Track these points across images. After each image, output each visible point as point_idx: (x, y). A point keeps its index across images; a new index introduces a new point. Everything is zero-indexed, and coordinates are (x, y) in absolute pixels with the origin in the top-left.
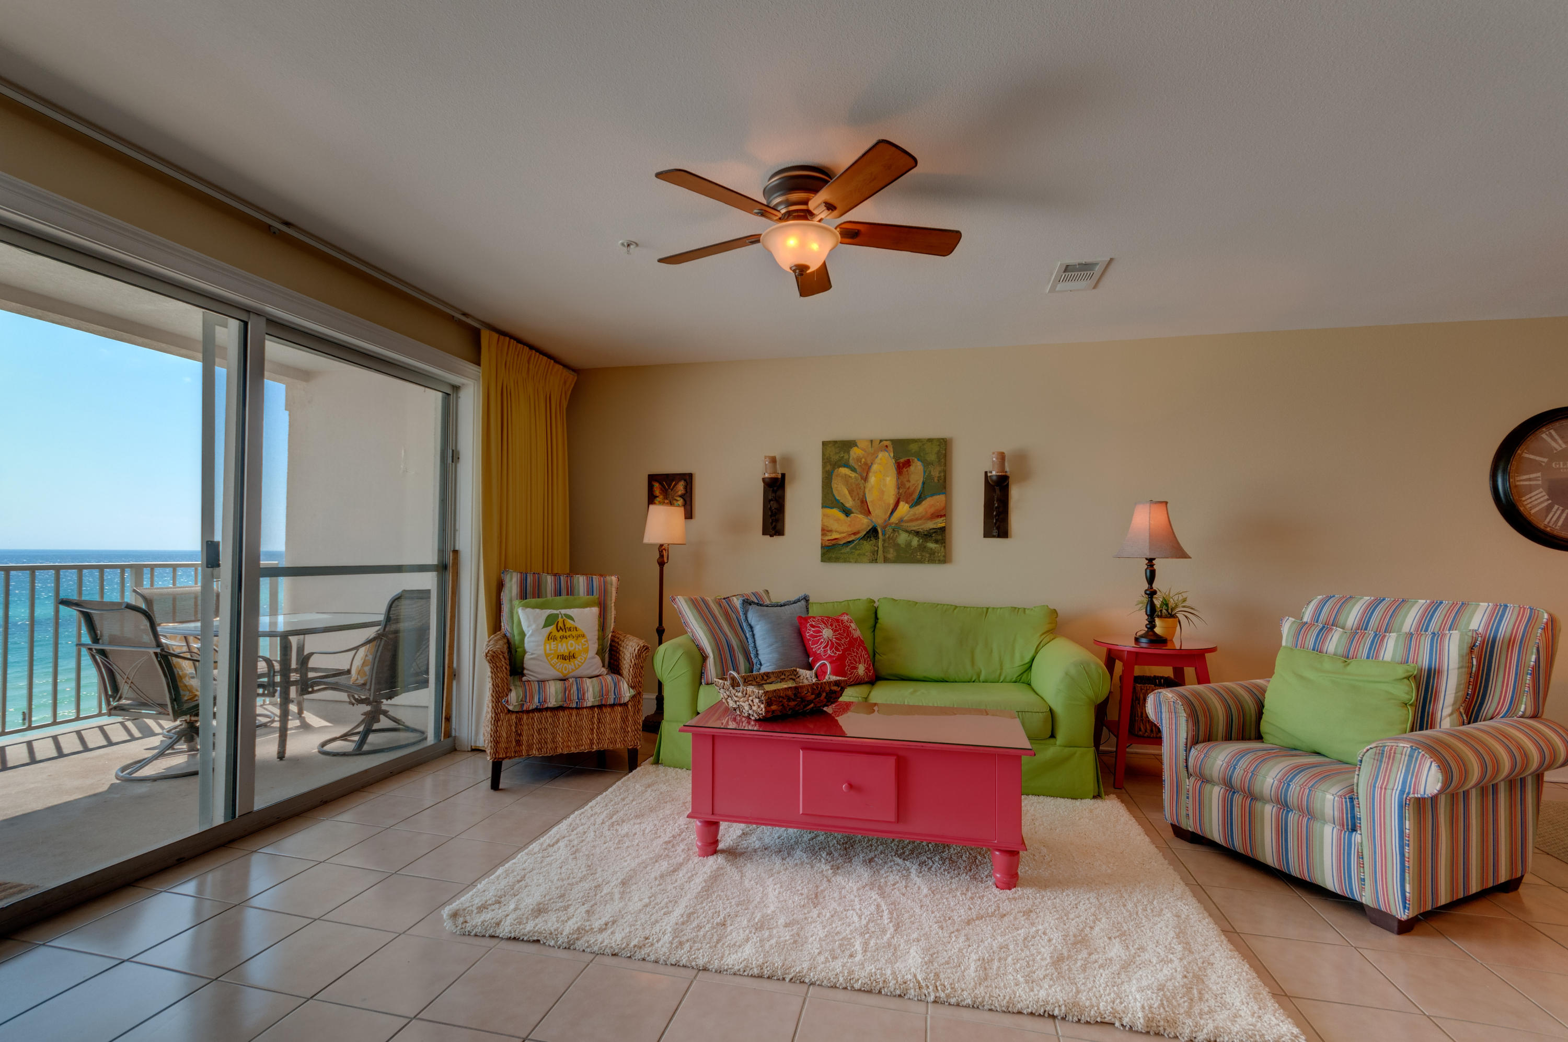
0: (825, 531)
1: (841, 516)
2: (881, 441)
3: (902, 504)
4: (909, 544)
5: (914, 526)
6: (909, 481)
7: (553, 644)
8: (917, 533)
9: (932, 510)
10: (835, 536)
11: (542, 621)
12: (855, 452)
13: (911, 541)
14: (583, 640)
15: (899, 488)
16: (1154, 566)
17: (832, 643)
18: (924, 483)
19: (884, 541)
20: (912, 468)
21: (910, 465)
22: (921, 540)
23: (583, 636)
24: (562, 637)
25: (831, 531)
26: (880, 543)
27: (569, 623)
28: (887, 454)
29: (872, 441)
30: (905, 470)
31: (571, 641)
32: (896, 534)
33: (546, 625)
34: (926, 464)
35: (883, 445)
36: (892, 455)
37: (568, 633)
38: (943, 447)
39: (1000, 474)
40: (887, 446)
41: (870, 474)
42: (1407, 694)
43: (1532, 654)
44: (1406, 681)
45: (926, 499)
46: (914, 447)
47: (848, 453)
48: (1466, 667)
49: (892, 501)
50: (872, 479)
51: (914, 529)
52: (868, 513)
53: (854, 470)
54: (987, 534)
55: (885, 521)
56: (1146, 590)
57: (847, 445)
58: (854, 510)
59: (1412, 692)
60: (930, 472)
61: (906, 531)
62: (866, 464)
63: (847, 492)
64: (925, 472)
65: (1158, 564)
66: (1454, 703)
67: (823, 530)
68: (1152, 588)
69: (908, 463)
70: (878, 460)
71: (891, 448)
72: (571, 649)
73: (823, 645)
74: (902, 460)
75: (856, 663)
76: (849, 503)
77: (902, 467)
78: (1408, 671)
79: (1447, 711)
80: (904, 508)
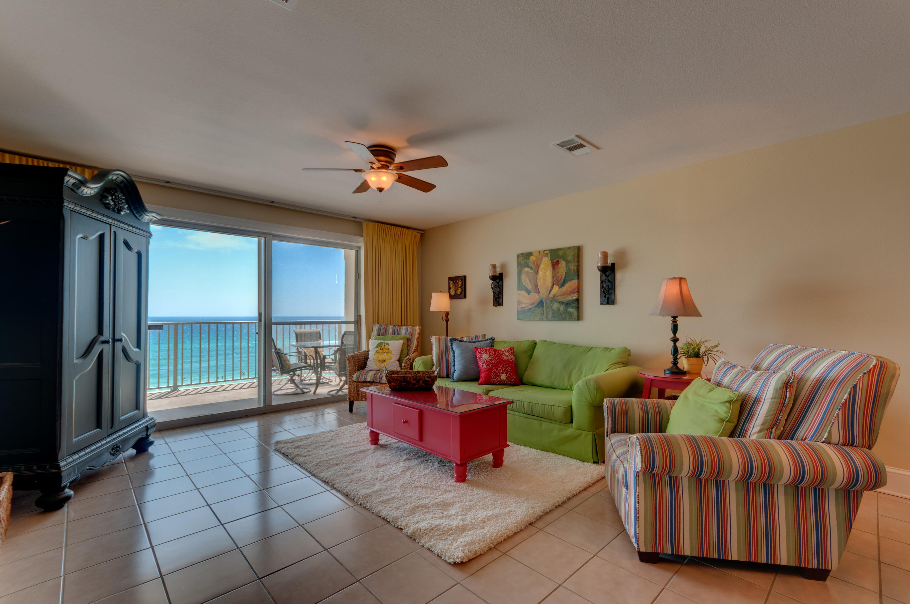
0: (519, 303)
1: (526, 294)
2: (544, 251)
3: (555, 286)
4: (558, 309)
5: (561, 299)
6: (558, 273)
7: (377, 355)
8: (562, 303)
9: (570, 289)
10: (523, 305)
11: (375, 345)
12: (532, 258)
13: (560, 307)
14: (390, 354)
15: (553, 277)
16: (677, 322)
17: (487, 362)
18: (566, 273)
19: (546, 307)
20: (560, 265)
21: (559, 264)
22: (565, 307)
23: (391, 352)
24: (382, 353)
25: (522, 303)
26: (545, 309)
27: (387, 346)
28: (547, 258)
29: (540, 252)
30: (556, 266)
31: (385, 354)
32: (552, 304)
33: (377, 347)
34: (567, 262)
35: (544, 253)
36: (550, 258)
37: (385, 351)
38: (579, 250)
39: (603, 265)
40: (547, 254)
41: (539, 270)
42: (726, 413)
43: (845, 393)
44: (727, 404)
45: (567, 283)
46: (561, 253)
47: (529, 259)
48: (778, 398)
49: (550, 285)
50: (540, 273)
51: (561, 300)
52: (538, 292)
53: (531, 269)
54: (602, 303)
55: (547, 296)
56: (672, 338)
57: (529, 254)
58: (531, 291)
59: (729, 412)
60: (569, 266)
61: (557, 302)
62: (537, 265)
63: (528, 281)
64: (566, 267)
65: (680, 320)
66: (763, 424)
67: (518, 302)
68: (676, 337)
69: (558, 262)
70: (543, 262)
71: (549, 255)
72: (384, 358)
73: (482, 363)
74: (555, 261)
75: (500, 373)
76: (530, 287)
77: (555, 265)
78: (730, 397)
79: (756, 429)
80: (556, 288)
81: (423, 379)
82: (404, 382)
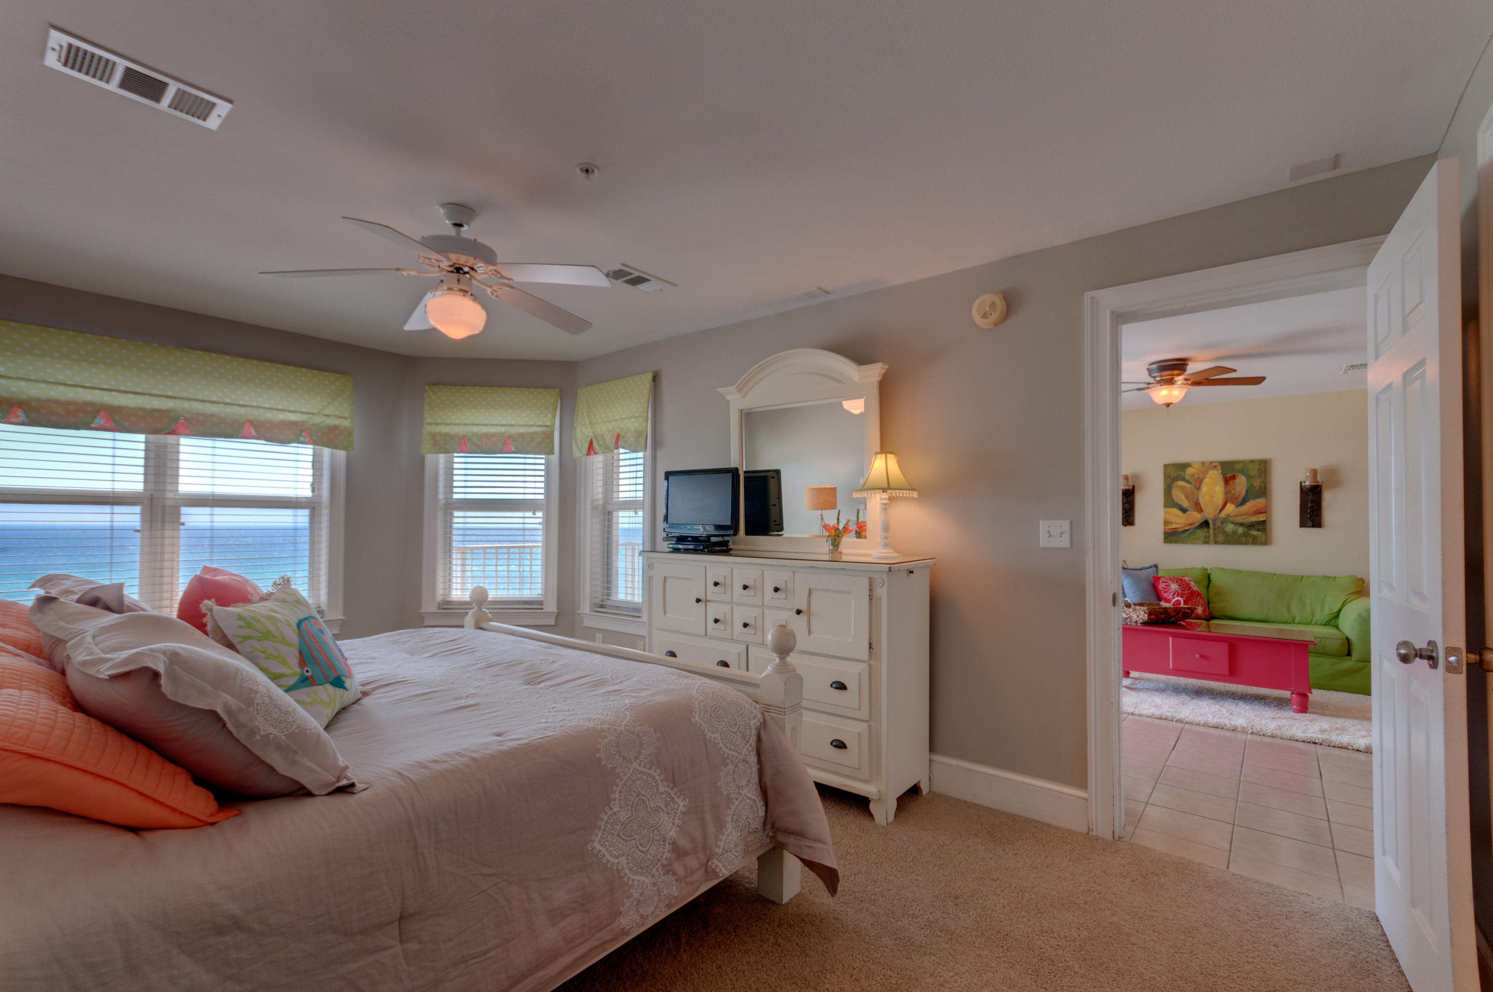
0: (1166, 523)
1: (1179, 513)
2: (1211, 463)
3: (1229, 505)
4: (1235, 532)
5: (1239, 520)
6: (1234, 489)
8: (1242, 525)
9: (1255, 509)
10: (1174, 526)
12: (1190, 471)
13: (1237, 530)
15: (1226, 494)
17: (1178, 593)
18: (1247, 491)
19: (1214, 529)
20: (1237, 481)
21: (1235, 479)
22: (1245, 530)
25: (1171, 523)
26: (1211, 531)
28: (1216, 472)
29: (1203, 463)
30: (1231, 482)
32: (1225, 525)
34: (1249, 477)
35: (1212, 465)
36: (1220, 472)
38: (1264, 467)
39: (1312, 484)
40: (1216, 466)
41: (1202, 485)
45: (1248, 501)
46: (1238, 466)
47: (1185, 471)
49: (1221, 503)
50: (1204, 489)
51: (1239, 521)
52: (1201, 511)
53: (1189, 482)
54: (1303, 524)
55: (1215, 516)
57: (1184, 466)
58: (1189, 509)
60: (1252, 483)
61: (1233, 523)
62: (1199, 478)
63: (1183, 497)
64: (1248, 483)
67: (1165, 522)
69: (1233, 477)
70: (1208, 476)
71: (1219, 467)
73: (1172, 594)
74: (1229, 475)
75: (1196, 605)
76: (1186, 504)
77: (1228, 480)
80: (1230, 508)
81: (1183, 610)
82: (1164, 614)
